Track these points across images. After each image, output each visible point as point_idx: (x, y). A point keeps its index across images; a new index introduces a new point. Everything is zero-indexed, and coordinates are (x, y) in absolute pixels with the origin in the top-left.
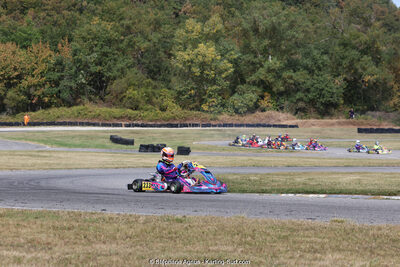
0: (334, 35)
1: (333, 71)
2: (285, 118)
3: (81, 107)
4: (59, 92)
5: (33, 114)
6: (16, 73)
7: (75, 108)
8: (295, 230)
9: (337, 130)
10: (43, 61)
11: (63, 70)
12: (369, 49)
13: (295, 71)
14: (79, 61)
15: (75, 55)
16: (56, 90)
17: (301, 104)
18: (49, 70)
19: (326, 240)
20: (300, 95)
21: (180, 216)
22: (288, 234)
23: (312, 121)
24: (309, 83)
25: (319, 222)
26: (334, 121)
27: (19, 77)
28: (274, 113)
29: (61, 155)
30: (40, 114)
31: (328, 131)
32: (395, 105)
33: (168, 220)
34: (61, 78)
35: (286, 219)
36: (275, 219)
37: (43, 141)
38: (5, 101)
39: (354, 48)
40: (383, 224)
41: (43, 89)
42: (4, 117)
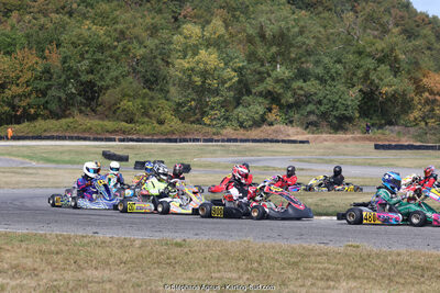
0: (348, 42)
1: (346, 83)
2: (294, 132)
3: (71, 120)
4: (47, 102)
5: (17, 126)
7: (63, 121)
8: (302, 256)
9: (351, 146)
10: (29, 69)
11: (51, 78)
12: (386, 58)
13: (305, 81)
14: (70, 68)
15: (64, 62)
16: (43, 100)
17: (313, 118)
18: (36, 78)
19: (340, 267)
20: (311, 107)
21: (179, 240)
22: (298, 260)
23: (324, 136)
24: (321, 94)
25: (331, 247)
26: (349, 136)
27: (2, 86)
28: (282, 127)
29: (49, 172)
30: (24, 127)
31: (342, 147)
32: (416, 119)
33: (167, 244)
34: (49, 87)
35: (296, 244)
36: (284, 244)
37: (29, 157)
39: (369, 55)
40: (403, 250)
41: (28, 100)
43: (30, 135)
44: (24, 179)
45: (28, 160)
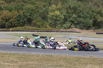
0: (90, 9)
1: (89, 18)
2: (77, 30)
3: (25, 27)
4: (19, 23)
5: (13, 28)
6: (8, 18)
7: (23, 27)
8: (80, 59)
9: (91, 33)
10: (15, 15)
11: (20, 17)
12: (99, 13)
13: (80, 18)
14: (25, 15)
15: (23, 14)
16: (19, 22)
17: (82, 27)
18: (17, 17)
19: (88, 61)
20: (81, 24)
21: (50, 55)
22: (78, 60)
23: (84, 31)
24: (84, 21)
25: (86, 57)
26: (90, 31)
27: (9, 19)
28: (74, 29)
30: (14, 28)
31: (88, 33)
33: (47, 56)
34: (20, 19)
35: (78, 56)
36: (75, 56)
37: (15, 35)
38: (5, 25)
39: (95, 12)
41: (15, 22)
42: (5, 29)
43: (16, 30)
44: (14, 40)
45: (15, 36)
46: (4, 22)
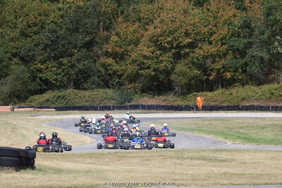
3: (275, 86)
4: (246, 64)
5: (210, 94)
7: (266, 87)
11: (251, 35)
15: (268, 15)
16: (241, 62)
18: (233, 35)
27: (192, 46)
30: (218, 95)
34: (250, 45)
37: (222, 134)
38: (173, 77)
41: (223, 61)
42: (170, 99)
43: (225, 104)
45: (221, 139)
46: (166, 58)
